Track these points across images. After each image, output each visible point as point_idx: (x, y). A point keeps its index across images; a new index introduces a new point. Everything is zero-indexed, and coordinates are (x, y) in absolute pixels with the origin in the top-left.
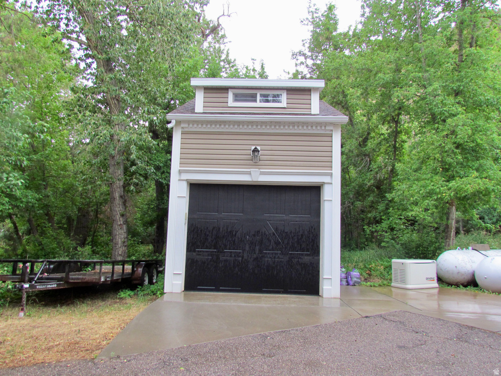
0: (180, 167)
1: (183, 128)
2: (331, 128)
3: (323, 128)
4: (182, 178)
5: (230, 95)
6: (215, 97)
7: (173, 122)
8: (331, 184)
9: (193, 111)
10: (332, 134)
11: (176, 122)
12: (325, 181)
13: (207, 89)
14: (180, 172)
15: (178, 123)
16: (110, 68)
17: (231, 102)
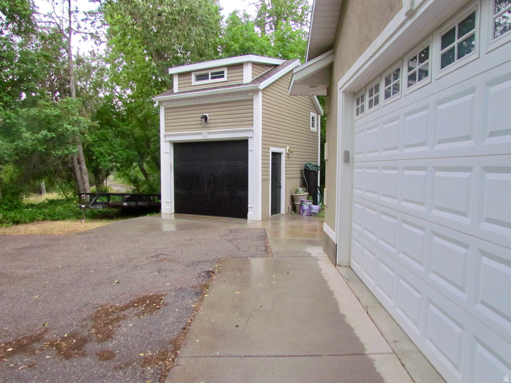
0: (165, 132)
1: (165, 106)
2: (251, 94)
3: (246, 95)
4: (166, 140)
5: (193, 77)
6: (185, 80)
7: (157, 103)
8: (253, 137)
9: (172, 93)
10: (253, 99)
11: (159, 102)
12: (248, 136)
13: (180, 75)
14: (165, 136)
15: (161, 102)
16: (160, 56)
17: (194, 82)
